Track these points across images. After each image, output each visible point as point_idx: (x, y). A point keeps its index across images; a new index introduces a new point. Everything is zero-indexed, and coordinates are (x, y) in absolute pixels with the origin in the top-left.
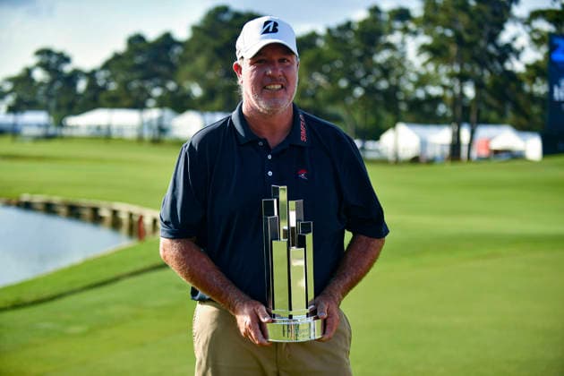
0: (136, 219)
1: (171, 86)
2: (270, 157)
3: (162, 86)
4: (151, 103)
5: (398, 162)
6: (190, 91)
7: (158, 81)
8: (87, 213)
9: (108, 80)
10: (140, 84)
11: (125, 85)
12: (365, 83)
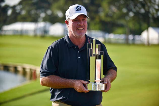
0: (33, 72)
1: (49, 12)
2: (79, 52)
3: (45, 12)
4: (40, 19)
5: (149, 45)
6: (57, 15)
7: (43, 10)
8: (12, 69)
9: (21, 10)
10: (35, 12)
11: (29, 12)
12: (134, 10)
